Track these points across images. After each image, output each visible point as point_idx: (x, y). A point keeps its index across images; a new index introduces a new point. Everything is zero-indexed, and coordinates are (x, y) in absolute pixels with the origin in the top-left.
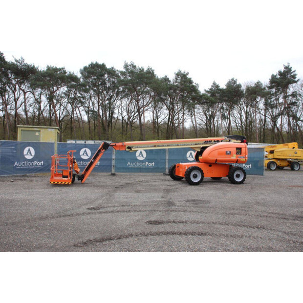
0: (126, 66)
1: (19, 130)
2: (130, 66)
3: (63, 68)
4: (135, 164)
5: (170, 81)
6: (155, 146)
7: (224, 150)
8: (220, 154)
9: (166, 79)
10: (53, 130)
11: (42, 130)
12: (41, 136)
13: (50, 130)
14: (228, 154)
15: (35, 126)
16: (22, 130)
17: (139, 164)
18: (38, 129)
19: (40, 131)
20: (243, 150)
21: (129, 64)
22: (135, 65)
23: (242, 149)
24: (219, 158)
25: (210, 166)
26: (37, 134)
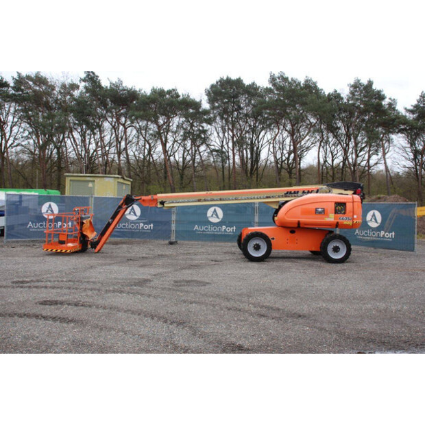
0: (273, 79)
1: (68, 180)
2: (279, 78)
3: (174, 90)
4: (206, 228)
5: (342, 99)
6: (199, 201)
7: (313, 207)
8: (305, 212)
9: (336, 96)
10: (111, 180)
11: (97, 180)
12: (96, 188)
13: (107, 179)
14: (320, 213)
15: (88, 175)
16: (71, 180)
17: (212, 229)
18: (91, 179)
19: (94, 181)
20: (349, 206)
21: (277, 75)
22: (286, 76)
23: (347, 204)
24: (303, 219)
25: (292, 232)
26: (90, 185)
